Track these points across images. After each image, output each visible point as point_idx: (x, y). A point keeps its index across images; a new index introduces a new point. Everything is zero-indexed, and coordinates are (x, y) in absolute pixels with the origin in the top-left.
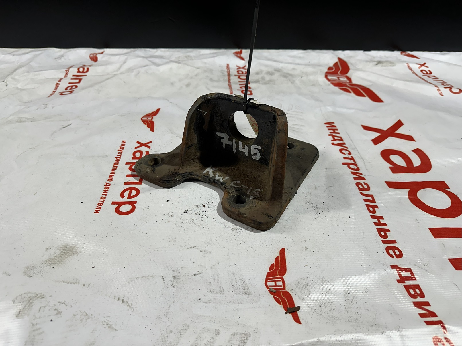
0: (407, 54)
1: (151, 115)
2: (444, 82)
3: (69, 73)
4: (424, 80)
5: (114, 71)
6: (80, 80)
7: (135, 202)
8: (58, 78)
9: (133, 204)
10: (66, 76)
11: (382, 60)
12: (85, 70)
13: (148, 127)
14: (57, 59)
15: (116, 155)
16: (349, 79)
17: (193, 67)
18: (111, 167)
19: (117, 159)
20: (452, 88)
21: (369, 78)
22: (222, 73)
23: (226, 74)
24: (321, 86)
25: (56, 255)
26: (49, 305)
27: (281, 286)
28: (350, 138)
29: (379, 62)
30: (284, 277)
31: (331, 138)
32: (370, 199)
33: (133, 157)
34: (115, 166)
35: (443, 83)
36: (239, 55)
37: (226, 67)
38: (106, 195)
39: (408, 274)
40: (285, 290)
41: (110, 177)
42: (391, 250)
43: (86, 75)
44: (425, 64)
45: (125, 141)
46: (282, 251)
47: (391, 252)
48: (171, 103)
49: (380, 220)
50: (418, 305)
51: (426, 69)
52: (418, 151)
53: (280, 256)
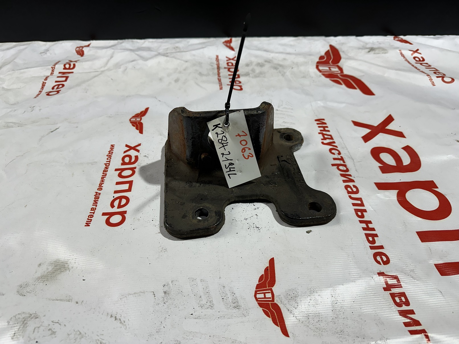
0: (400, 39)
1: (139, 115)
2: (437, 70)
3: (55, 70)
4: (416, 68)
5: (101, 67)
6: (67, 78)
7: (125, 212)
8: (44, 76)
9: (123, 214)
10: (52, 74)
11: (375, 46)
12: (72, 67)
13: (137, 129)
14: (42, 54)
15: (105, 161)
16: (341, 69)
17: (182, 60)
18: (101, 174)
19: (106, 166)
20: (444, 77)
21: (361, 68)
22: (212, 66)
23: (216, 66)
24: (312, 77)
25: (49, 271)
26: (43, 325)
27: (270, 298)
28: (340, 135)
29: (372, 49)
30: (273, 288)
31: (321, 136)
32: (359, 202)
33: (122, 162)
34: (105, 173)
35: (436, 72)
36: (228, 45)
37: (215, 59)
38: (96, 205)
39: (394, 282)
40: (274, 301)
41: (100, 185)
42: (379, 256)
43: (72, 72)
44: (418, 50)
45: (114, 145)
46: (272, 261)
47: (379, 258)
48: (160, 101)
49: (369, 224)
50: (403, 314)
51: (419, 56)
52: (408, 149)
53: (269, 266)
